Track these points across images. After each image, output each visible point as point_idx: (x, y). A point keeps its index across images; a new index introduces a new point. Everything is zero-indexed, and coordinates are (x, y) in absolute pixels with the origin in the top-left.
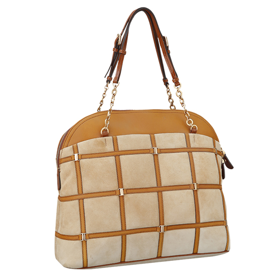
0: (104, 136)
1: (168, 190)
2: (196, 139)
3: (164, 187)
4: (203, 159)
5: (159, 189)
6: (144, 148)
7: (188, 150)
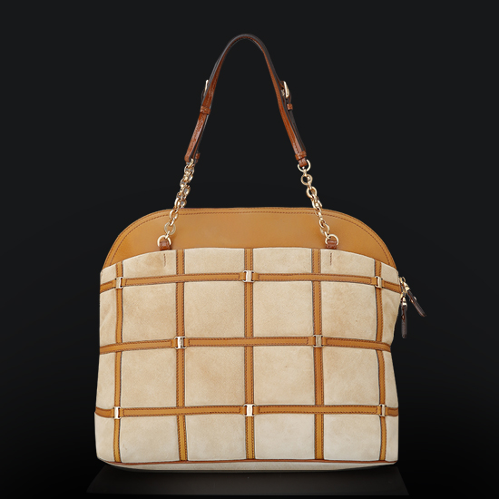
0: (163, 249)
1: (264, 345)
2: (334, 259)
3: (258, 338)
4: (341, 294)
5: (249, 342)
6: (229, 272)
7: (314, 277)
